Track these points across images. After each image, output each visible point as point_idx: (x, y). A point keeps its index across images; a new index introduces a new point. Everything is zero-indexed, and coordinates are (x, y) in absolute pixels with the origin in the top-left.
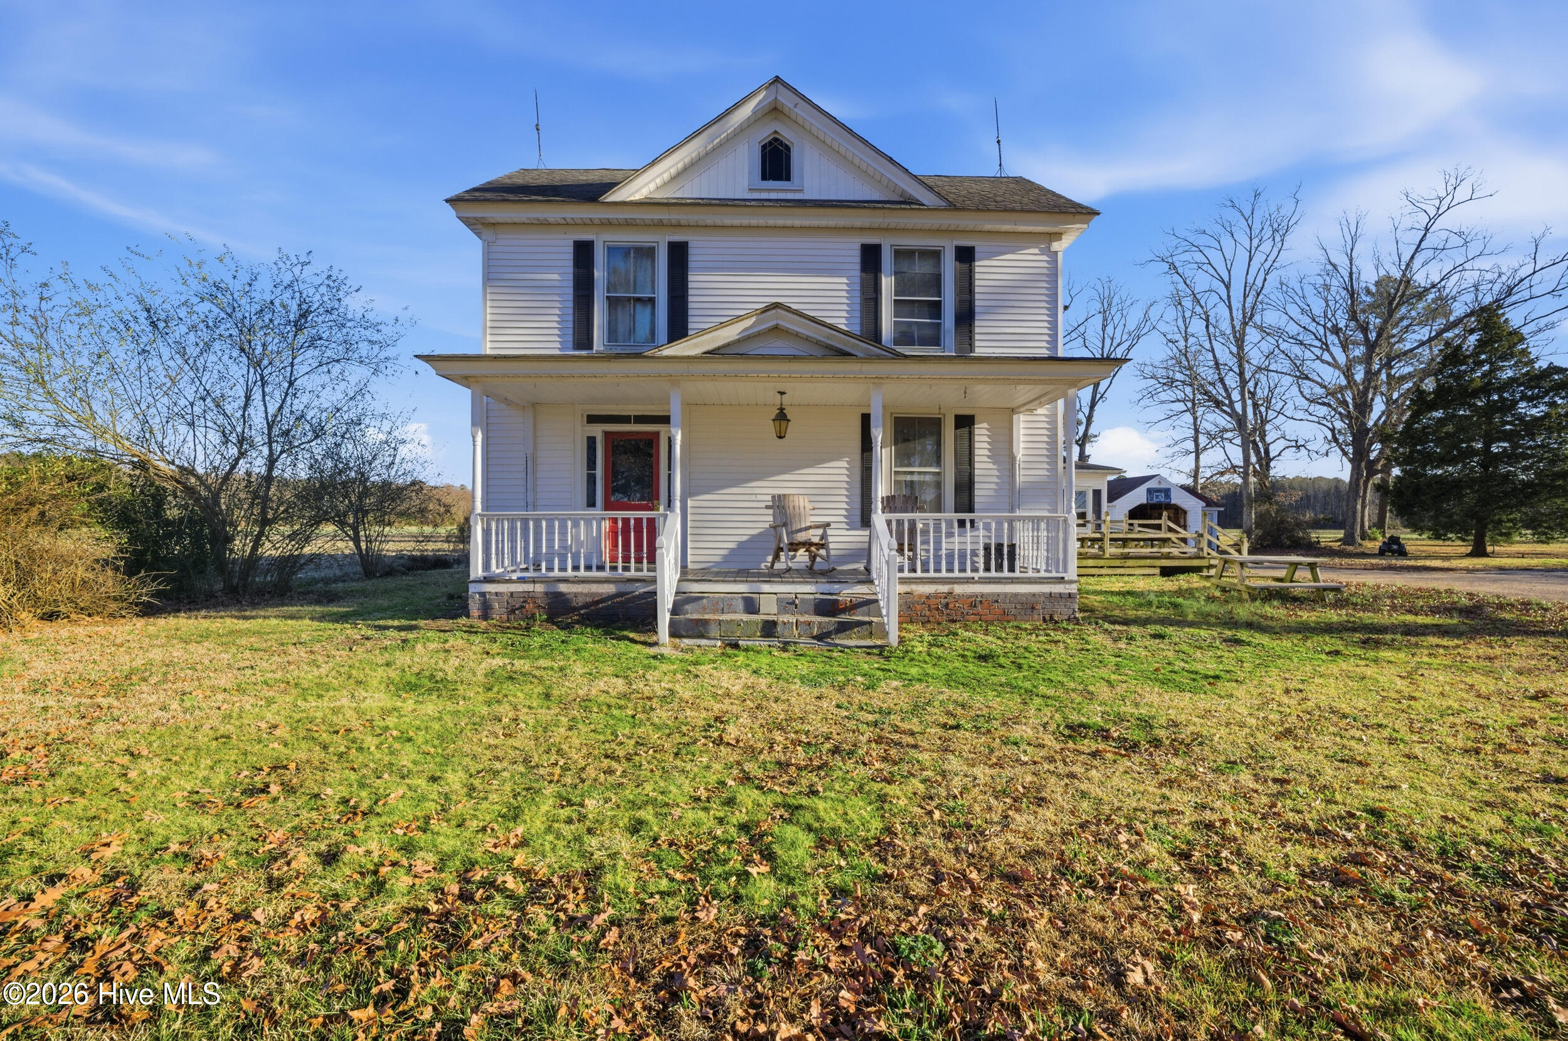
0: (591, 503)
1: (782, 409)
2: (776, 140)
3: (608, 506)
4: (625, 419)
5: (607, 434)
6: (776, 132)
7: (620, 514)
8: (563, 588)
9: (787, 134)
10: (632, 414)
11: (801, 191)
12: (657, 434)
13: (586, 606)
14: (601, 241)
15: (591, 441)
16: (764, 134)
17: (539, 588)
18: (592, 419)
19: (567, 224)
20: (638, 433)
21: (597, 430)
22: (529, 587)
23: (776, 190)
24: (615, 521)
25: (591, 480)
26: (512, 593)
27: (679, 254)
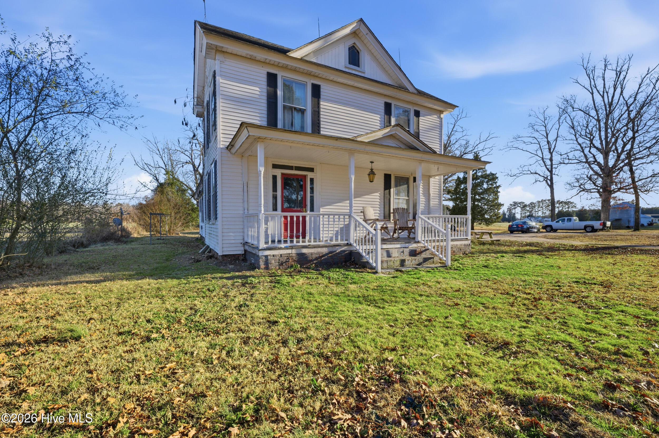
0: (275, 209)
1: (372, 170)
2: (353, 46)
3: (283, 210)
4: (291, 168)
5: (283, 174)
6: (354, 43)
7: (289, 214)
8: (305, 251)
9: (359, 46)
10: (294, 165)
11: (364, 73)
12: (305, 177)
13: (316, 259)
14: (281, 75)
15: (275, 178)
16: (350, 43)
17: (294, 251)
18: (275, 166)
19: (264, 63)
20: (297, 175)
21: (278, 173)
22: (289, 251)
23: (353, 69)
24: (286, 217)
25: (275, 198)
26: (281, 255)
27: (316, 91)
